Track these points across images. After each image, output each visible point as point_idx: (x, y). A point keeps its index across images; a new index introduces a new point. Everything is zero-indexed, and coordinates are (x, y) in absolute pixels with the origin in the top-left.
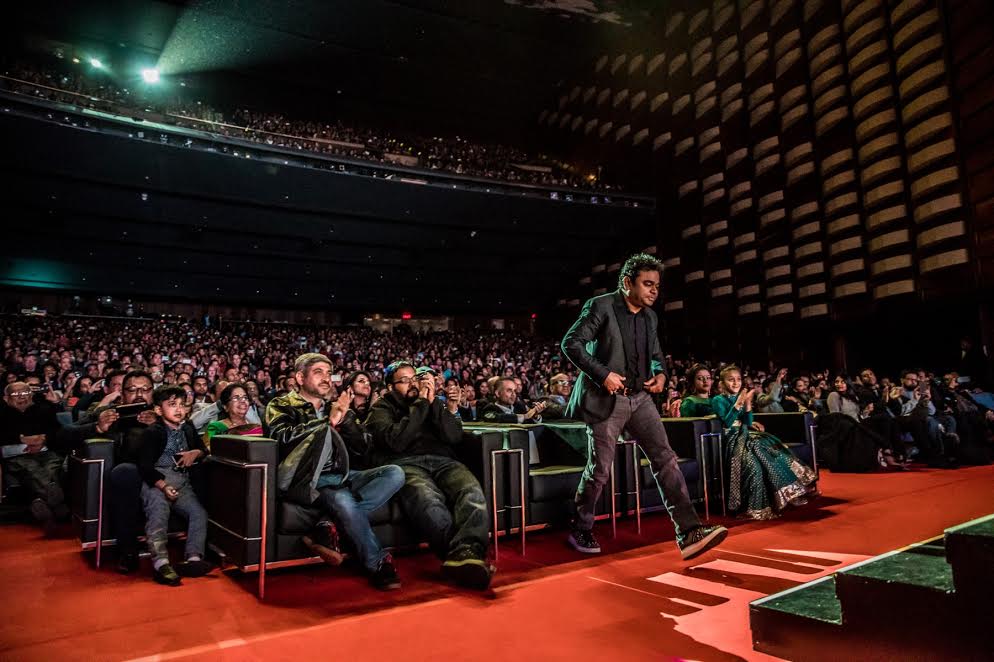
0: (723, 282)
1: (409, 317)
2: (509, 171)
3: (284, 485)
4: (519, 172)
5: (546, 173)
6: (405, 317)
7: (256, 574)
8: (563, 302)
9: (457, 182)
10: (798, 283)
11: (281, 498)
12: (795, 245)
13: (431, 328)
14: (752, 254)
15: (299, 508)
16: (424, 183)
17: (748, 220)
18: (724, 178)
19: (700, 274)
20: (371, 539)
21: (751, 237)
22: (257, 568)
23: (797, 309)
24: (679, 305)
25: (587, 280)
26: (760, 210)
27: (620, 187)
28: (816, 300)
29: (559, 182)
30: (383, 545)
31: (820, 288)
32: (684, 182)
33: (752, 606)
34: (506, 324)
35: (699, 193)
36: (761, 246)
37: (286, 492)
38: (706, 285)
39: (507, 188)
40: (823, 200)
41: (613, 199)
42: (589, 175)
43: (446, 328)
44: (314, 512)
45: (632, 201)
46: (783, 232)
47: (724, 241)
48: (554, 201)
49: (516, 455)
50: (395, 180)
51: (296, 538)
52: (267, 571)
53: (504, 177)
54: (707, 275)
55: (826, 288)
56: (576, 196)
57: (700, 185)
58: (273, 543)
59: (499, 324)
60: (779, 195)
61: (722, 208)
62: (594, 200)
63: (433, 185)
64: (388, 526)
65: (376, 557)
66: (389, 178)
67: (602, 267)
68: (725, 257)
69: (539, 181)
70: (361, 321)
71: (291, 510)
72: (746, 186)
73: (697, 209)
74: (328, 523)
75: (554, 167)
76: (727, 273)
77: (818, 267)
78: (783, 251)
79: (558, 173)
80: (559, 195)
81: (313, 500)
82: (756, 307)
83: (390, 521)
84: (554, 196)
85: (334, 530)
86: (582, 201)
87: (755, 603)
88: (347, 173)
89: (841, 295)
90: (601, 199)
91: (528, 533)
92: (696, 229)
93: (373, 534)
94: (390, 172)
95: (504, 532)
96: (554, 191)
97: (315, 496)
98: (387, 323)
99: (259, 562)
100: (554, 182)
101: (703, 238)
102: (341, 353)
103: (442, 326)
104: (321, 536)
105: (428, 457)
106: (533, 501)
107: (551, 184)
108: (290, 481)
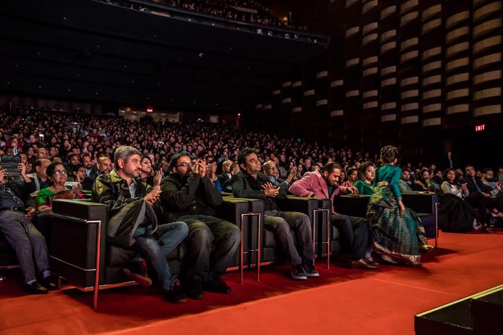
0: (372, 99)
1: (151, 111)
2: (228, 10)
3: (112, 234)
4: (234, 12)
5: (254, 14)
6: (149, 110)
7: (92, 293)
8: (260, 106)
9: (191, 16)
10: (423, 102)
11: (109, 243)
12: (423, 76)
13: (167, 120)
14: (393, 81)
15: (121, 249)
16: (168, 16)
17: (392, 57)
18: (378, 26)
19: (356, 93)
20: (167, 270)
21: (393, 69)
22: (93, 290)
23: (421, 120)
24: (340, 113)
25: (278, 92)
26: (401, 51)
27: (305, 28)
28: (434, 114)
29: (262, 21)
30: (173, 274)
31: (437, 107)
32: (349, 28)
33: (416, 318)
34: (220, 120)
35: (359, 36)
36: (399, 76)
37: (113, 238)
38: (360, 100)
39: (226, 23)
40: (445, 46)
41: (300, 36)
42: (283, 18)
43: (177, 120)
44: (131, 252)
45: (313, 39)
46: (415, 67)
47: (374, 70)
48: (259, 35)
49: (256, 217)
50: (147, 12)
51: (118, 269)
52: (100, 291)
53: (224, 15)
54: (361, 94)
55: (442, 107)
56: (275, 32)
57: (361, 30)
58: (103, 272)
59: (214, 119)
60: (415, 41)
61: (374, 48)
62: (287, 36)
63: (174, 18)
64: (176, 261)
65: (170, 282)
66: (143, 10)
67: (289, 83)
68: (374, 82)
69: (248, 20)
70: (117, 113)
71: (115, 251)
72: (393, 33)
73: (357, 47)
74: (141, 260)
75: (259, 10)
76: (375, 93)
77: (437, 93)
78: (414, 80)
79: (262, 15)
80: (262, 31)
81: (131, 244)
82: (393, 117)
83: (177, 258)
84: (259, 31)
85: (144, 264)
86: (279, 36)
87: (419, 315)
88: (111, 4)
89: (452, 112)
90: (292, 36)
91: (261, 267)
92: (356, 61)
93: (168, 267)
94: (143, 6)
95: (247, 266)
96: (260, 28)
97: (132, 242)
98: (135, 114)
99: (94, 285)
100: (260, 21)
101: (360, 67)
102: (105, 135)
103: (175, 119)
104: (136, 268)
105: (201, 216)
106: (266, 247)
107: (257, 23)
108: (116, 231)
